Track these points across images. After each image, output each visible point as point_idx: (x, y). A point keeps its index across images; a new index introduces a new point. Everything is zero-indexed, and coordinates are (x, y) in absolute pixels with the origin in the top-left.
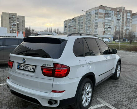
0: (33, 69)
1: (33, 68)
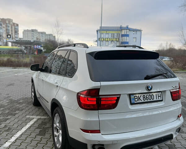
0: (160, 97)
1: (159, 95)
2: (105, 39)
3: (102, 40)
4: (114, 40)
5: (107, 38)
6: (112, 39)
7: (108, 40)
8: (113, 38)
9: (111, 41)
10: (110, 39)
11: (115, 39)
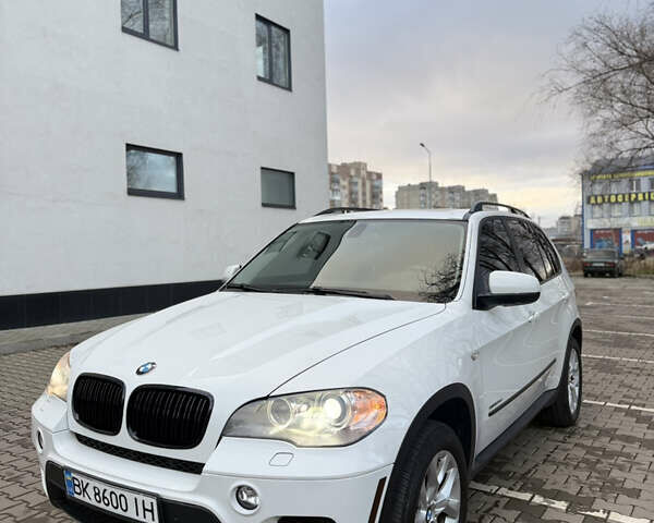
2: (609, 199)
3: (600, 200)
4: (640, 197)
5: (617, 196)
6: (633, 196)
7: (620, 200)
8: (637, 194)
9: (631, 203)
10: (627, 197)
11: (644, 194)
